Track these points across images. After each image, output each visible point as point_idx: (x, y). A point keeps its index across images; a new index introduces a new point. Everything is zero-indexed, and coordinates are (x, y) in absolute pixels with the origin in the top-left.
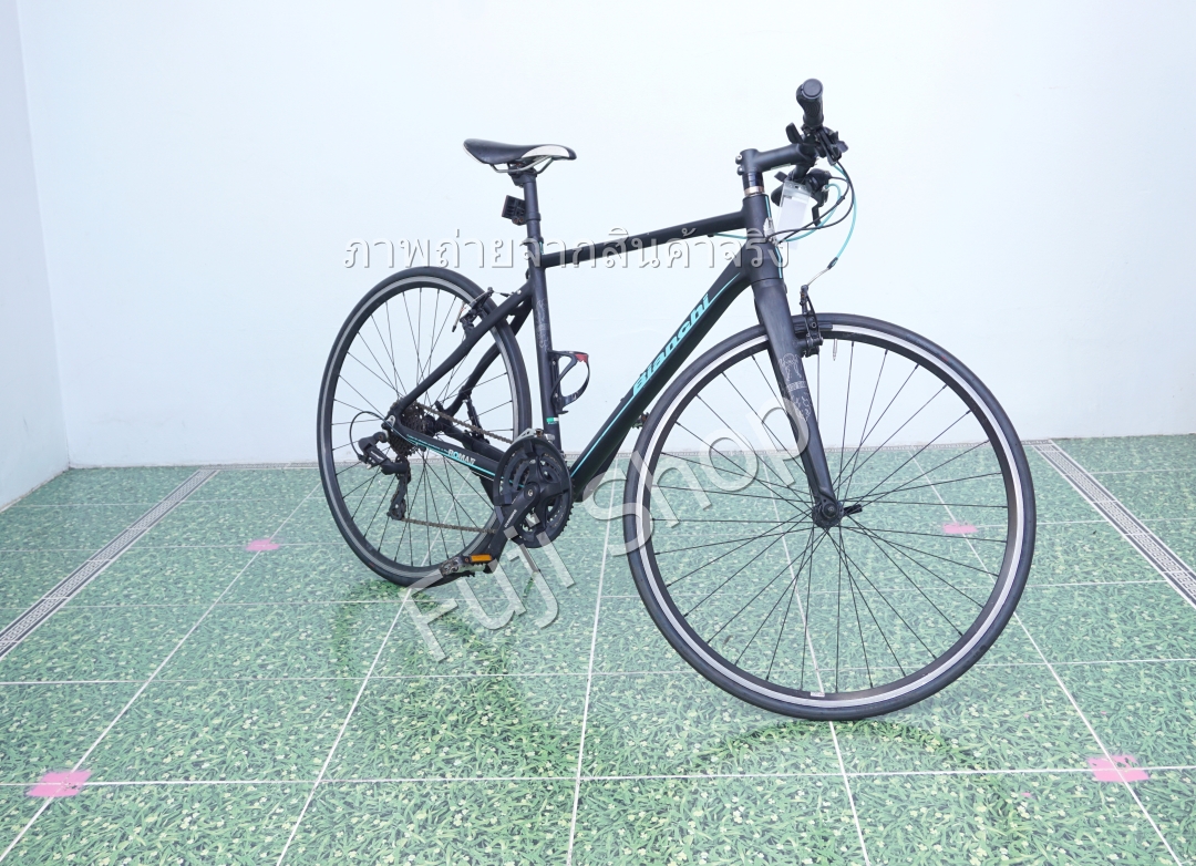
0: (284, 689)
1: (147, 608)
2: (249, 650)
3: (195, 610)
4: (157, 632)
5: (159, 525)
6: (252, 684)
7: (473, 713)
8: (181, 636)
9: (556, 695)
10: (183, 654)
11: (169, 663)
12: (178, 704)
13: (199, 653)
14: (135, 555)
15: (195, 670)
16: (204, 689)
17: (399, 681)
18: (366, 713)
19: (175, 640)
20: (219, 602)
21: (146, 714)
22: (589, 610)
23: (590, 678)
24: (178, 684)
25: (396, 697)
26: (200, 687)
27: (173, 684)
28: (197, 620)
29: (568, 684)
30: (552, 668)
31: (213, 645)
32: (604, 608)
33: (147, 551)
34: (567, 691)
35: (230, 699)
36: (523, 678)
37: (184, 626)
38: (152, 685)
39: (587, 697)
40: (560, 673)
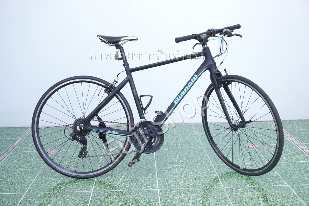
0: (68, 195)
1: (21, 170)
2: (55, 183)
3: (36, 171)
4: (25, 178)
5: (20, 145)
6: (58, 194)
7: (126, 202)
8: (33, 179)
9: (150, 196)
10: (35, 185)
11: (31, 187)
12: (36, 200)
13: (39, 184)
14: (14, 154)
15: (39, 189)
16: (43, 195)
17: (102, 192)
18: (94, 202)
19: (31, 180)
20: (43, 168)
21: (26, 203)
22: (154, 170)
23: (158, 191)
24: (35, 194)
25: (102, 197)
26: (42, 195)
27: (33, 194)
28: (37, 174)
29: (153, 193)
30: (147, 188)
31: (43, 182)
32: (158, 170)
33: (17, 153)
34: (153, 195)
35: (52, 199)
36: (139, 191)
37: (33, 176)
38: (27, 194)
39: (159, 197)
40: (149, 189)
